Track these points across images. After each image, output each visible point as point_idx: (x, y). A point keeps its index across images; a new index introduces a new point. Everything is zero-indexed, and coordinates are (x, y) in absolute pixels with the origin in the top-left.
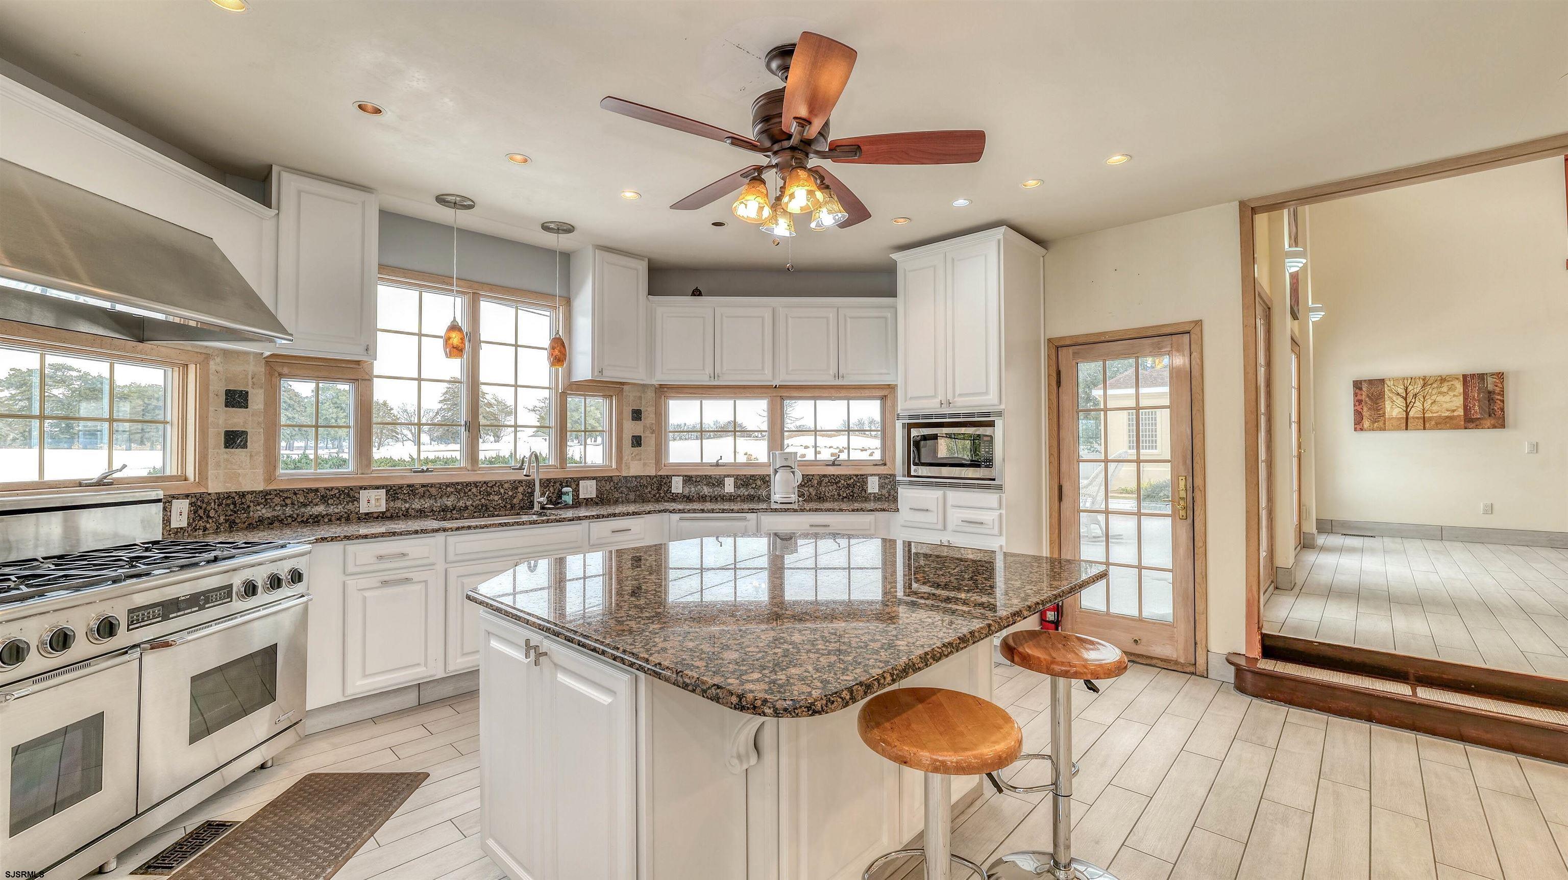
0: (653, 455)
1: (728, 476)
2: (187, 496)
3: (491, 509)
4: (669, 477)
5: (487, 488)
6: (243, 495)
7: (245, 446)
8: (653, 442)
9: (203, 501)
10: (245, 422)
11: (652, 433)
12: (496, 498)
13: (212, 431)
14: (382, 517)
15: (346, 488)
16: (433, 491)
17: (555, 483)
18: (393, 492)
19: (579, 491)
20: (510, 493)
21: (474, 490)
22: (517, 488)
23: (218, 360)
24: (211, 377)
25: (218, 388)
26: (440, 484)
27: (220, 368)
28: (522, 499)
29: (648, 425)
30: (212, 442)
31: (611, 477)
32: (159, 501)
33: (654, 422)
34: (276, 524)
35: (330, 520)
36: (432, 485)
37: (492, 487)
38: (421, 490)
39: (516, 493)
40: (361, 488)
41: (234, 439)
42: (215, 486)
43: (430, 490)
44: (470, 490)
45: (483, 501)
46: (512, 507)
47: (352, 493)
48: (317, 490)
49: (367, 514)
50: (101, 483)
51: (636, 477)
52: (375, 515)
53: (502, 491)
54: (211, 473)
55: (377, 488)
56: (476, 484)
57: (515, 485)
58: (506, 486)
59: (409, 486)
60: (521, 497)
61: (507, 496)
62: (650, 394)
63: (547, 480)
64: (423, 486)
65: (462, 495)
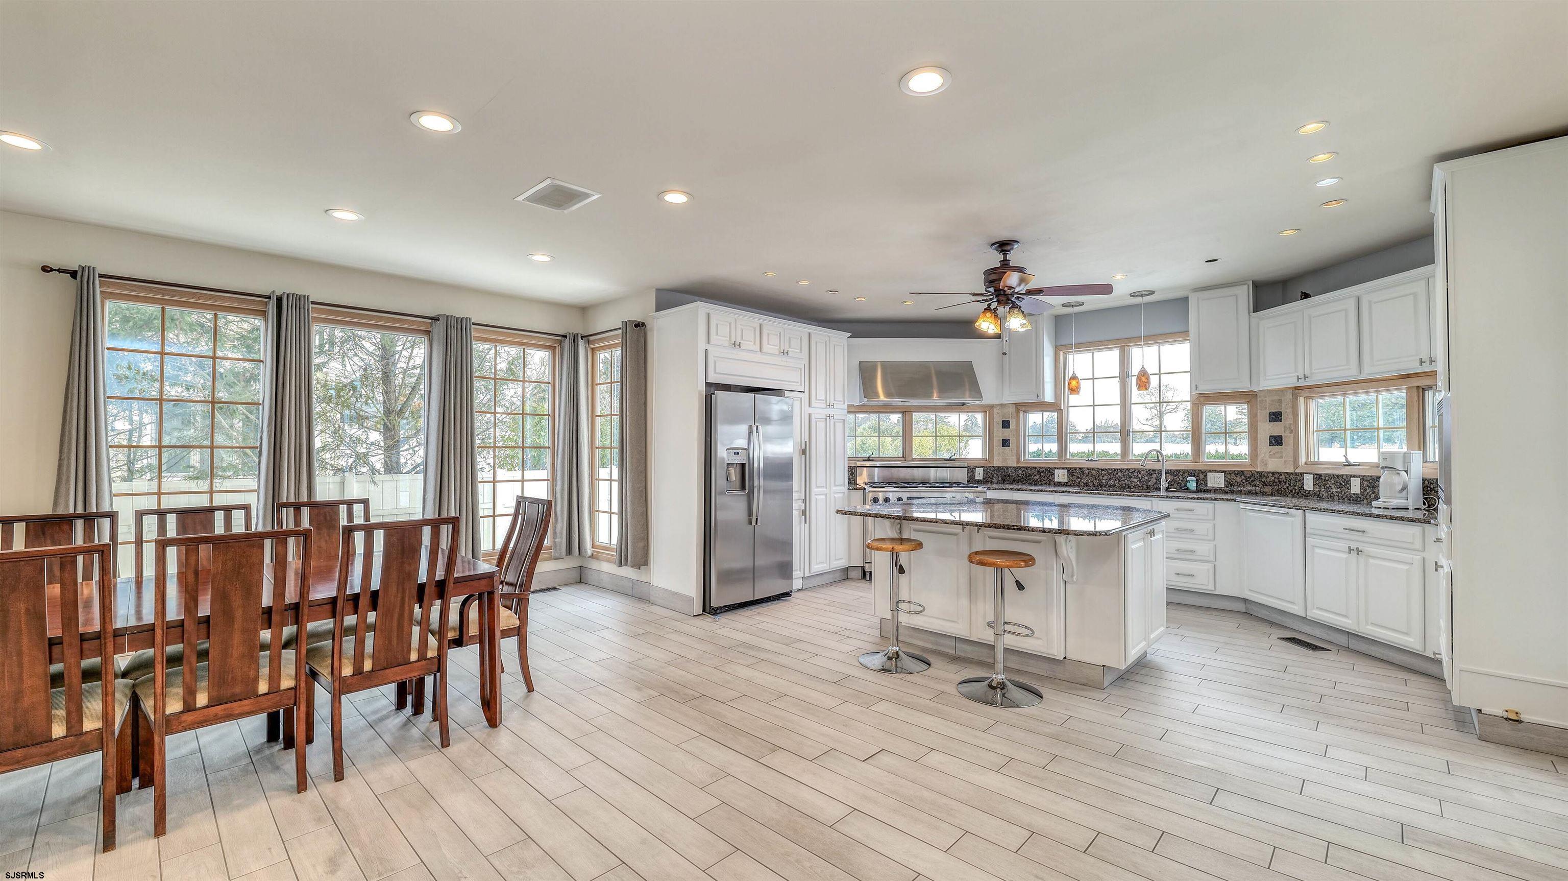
0: (1291, 453)
1: (1354, 476)
2: (982, 467)
3: (1132, 487)
4: (1302, 474)
5: (1130, 473)
6: (1008, 468)
7: (1009, 446)
8: (1291, 441)
9: (990, 470)
10: (1009, 435)
11: (1291, 433)
12: (1136, 480)
13: (996, 440)
14: (1065, 484)
15: (1049, 468)
16: (1094, 472)
17: (1184, 473)
18: (1071, 471)
19: (1207, 480)
20: (1146, 478)
21: (1120, 474)
22: (1151, 475)
23: (998, 408)
24: (995, 415)
25: (998, 420)
26: (1098, 469)
27: (999, 411)
28: (1156, 483)
29: (1287, 426)
30: (995, 444)
31: (1243, 472)
32: (965, 467)
33: (1292, 422)
34: (1020, 483)
35: (1042, 484)
36: (1093, 469)
37: (1132, 473)
38: (1087, 472)
39: (1151, 478)
40: (1055, 468)
41: (1005, 443)
42: (997, 464)
43: (1092, 472)
44: (1117, 474)
45: (1126, 481)
46: (1148, 487)
47: (1051, 471)
48: (1036, 468)
49: (1058, 482)
50: (950, 460)
51: (1273, 473)
52: (1063, 484)
53: (1140, 476)
54: (996, 458)
55: (1063, 469)
56: (1121, 470)
57: (1150, 473)
58: (1142, 472)
59: (1080, 469)
60: (1155, 481)
61: (1143, 480)
62: (1289, 396)
63: (1177, 470)
64: (1088, 469)
65: (1112, 476)
